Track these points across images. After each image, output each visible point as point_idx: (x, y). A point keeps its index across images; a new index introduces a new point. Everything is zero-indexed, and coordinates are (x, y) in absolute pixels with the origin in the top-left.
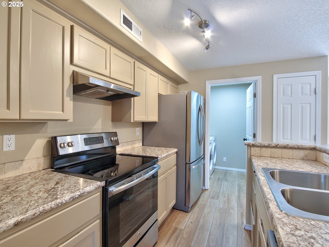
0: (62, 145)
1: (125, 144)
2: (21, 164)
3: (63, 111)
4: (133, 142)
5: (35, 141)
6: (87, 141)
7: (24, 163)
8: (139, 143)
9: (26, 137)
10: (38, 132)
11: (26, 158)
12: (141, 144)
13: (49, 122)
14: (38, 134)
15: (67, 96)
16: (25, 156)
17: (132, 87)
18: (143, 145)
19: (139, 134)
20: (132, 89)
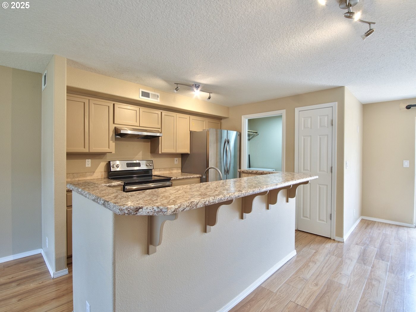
0: (113, 166)
1: (163, 169)
2: (93, 174)
3: (109, 148)
4: (171, 169)
5: (100, 163)
6: (129, 165)
7: (95, 173)
8: (177, 170)
9: (96, 161)
10: (102, 159)
11: (96, 171)
12: (180, 171)
13: (108, 154)
14: (102, 160)
15: (111, 140)
16: (95, 170)
17: (160, 130)
18: (182, 172)
19: (177, 163)
20: (160, 131)
